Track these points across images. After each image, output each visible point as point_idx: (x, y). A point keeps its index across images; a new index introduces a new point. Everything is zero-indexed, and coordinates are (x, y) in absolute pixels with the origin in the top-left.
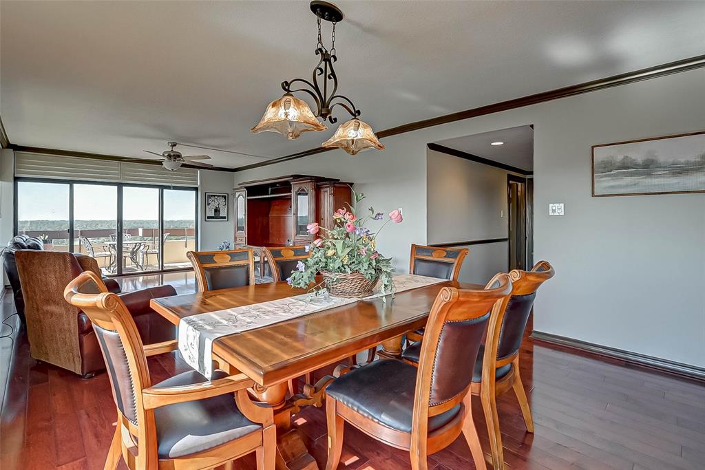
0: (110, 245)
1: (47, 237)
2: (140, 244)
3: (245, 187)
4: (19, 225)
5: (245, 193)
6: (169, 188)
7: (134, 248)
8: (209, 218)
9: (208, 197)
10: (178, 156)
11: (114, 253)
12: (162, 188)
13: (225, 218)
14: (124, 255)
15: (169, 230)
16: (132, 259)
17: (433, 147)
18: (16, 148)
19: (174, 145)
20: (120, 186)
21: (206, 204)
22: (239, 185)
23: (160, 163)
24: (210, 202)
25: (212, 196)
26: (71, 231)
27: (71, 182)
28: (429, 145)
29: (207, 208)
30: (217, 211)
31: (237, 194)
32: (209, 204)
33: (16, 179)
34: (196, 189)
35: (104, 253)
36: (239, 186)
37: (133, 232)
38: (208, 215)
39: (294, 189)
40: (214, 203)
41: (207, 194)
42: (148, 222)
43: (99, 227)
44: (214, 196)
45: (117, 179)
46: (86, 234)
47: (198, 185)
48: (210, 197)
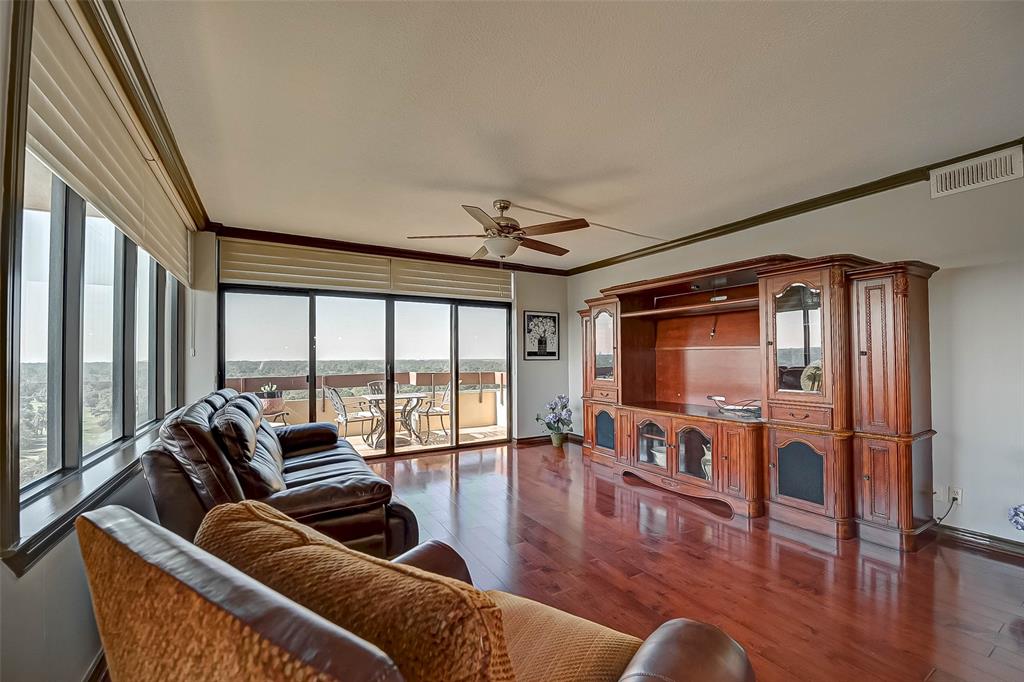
0: (370, 402)
1: (275, 386)
2: (418, 399)
3: (618, 296)
4: (228, 367)
5: (616, 305)
6: (469, 303)
7: (406, 406)
8: (530, 354)
9: (529, 318)
10: (514, 228)
13: (553, 354)
18: (221, 231)
19: (504, 208)
21: (526, 330)
22: (602, 292)
24: (531, 327)
25: (534, 317)
26: (312, 380)
29: (527, 339)
30: (542, 342)
31: (595, 310)
32: (530, 331)
34: (508, 306)
35: (361, 414)
36: (602, 295)
38: (528, 350)
40: (539, 329)
41: (527, 313)
44: (538, 317)
47: (512, 298)
48: (531, 318)
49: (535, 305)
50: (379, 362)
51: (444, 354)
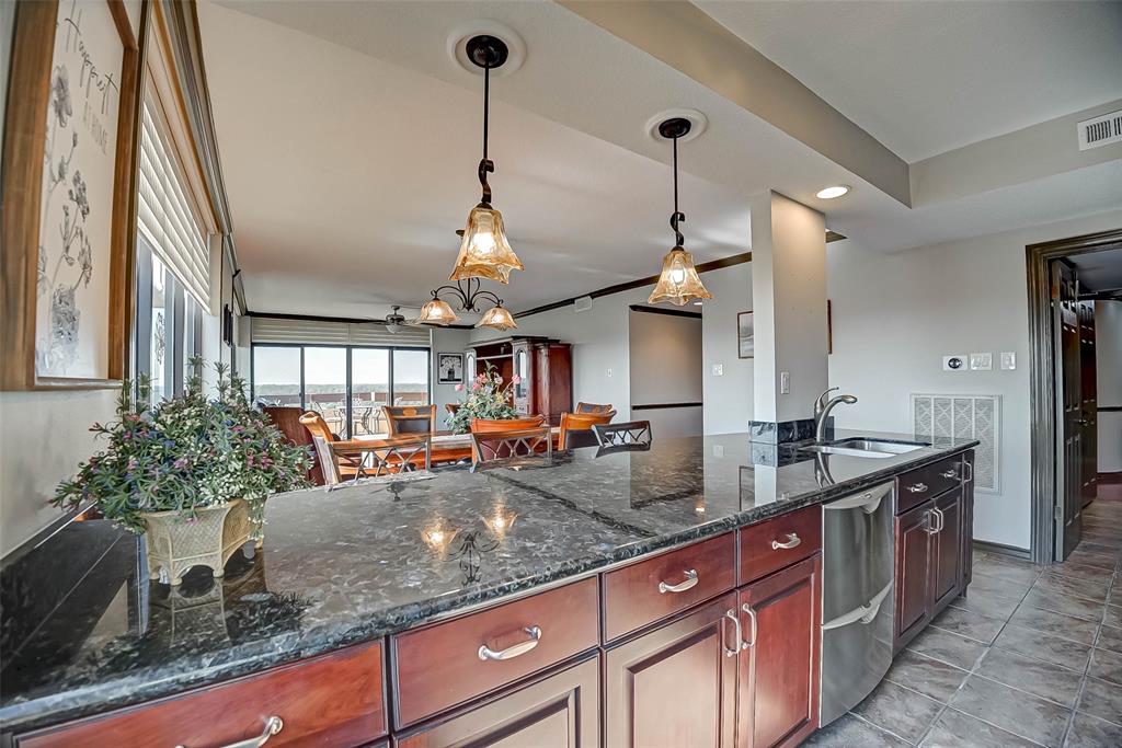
0: (340, 409)
2: (372, 408)
3: (475, 348)
4: (255, 389)
5: (474, 353)
6: (398, 348)
8: (442, 380)
9: (442, 357)
10: (401, 319)
11: (345, 418)
12: (391, 348)
13: (460, 379)
14: (353, 421)
15: (399, 395)
16: (363, 424)
17: (634, 308)
18: (253, 314)
19: (397, 308)
20: (349, 348)
21: (439, 365)
22: (470, 344)
24: (443, 363)
25: (445, 356)
26: (302, 395)
27: (302, 346)
28: (631, 306)
29: (440, 370)
30: (451, 372)
31: (468, 355)
32: (442, 365)
33: (253, 345)
34: (428, 349)
35: (335, 418)
36: (470, 347)
37: (365, 396)
38: (441, 377)
39: (515, 350)
40: (448, 365)
41: (440, 354)
42: (380, 386)
43: (330, 392)
44: (448, 356)
45: (346, 341)
46: (318, 398)
47: (431, 345)
48: (443, 357)
49: (445, 348)
50: (342, 386)
51: (385, 381)
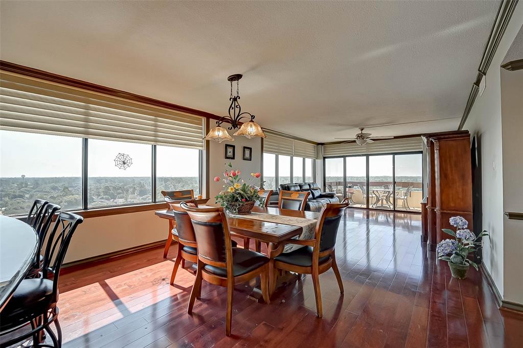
18: (322, 144)
19: (362, 130)
20: (368, 156)
23: (354, 141)
27: (344, 157)
33: (325, 158)
45: (366, 152)
